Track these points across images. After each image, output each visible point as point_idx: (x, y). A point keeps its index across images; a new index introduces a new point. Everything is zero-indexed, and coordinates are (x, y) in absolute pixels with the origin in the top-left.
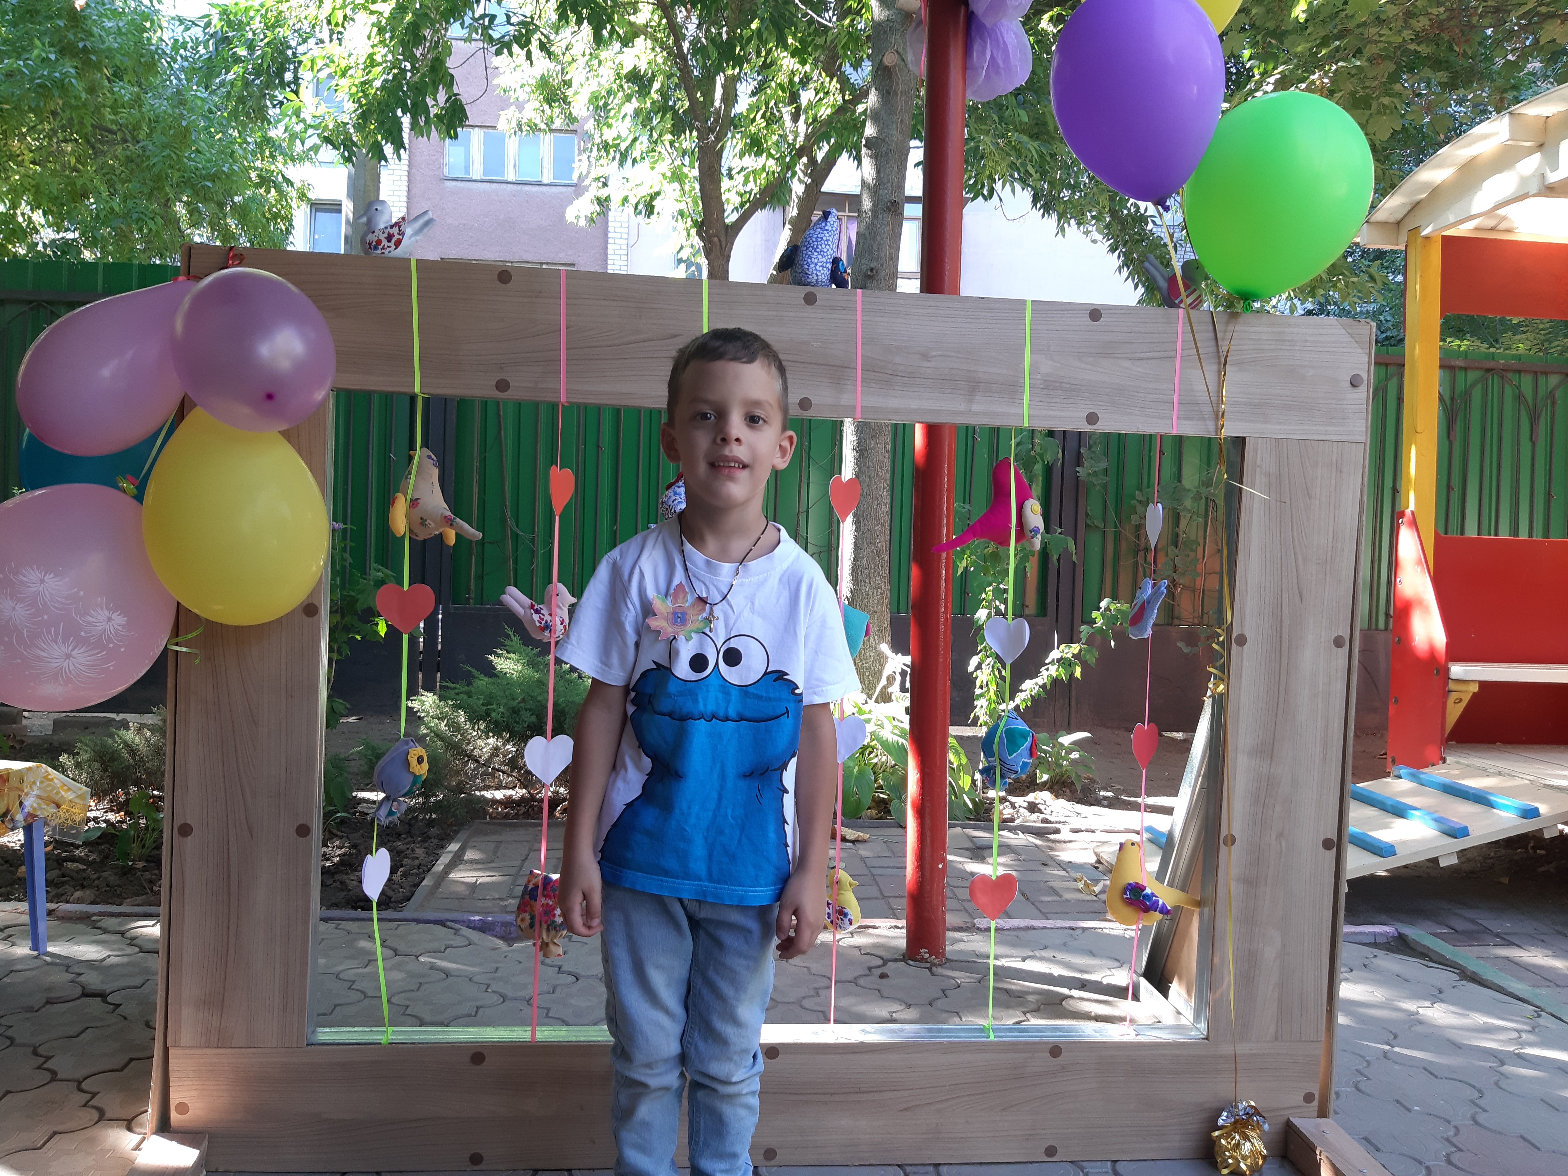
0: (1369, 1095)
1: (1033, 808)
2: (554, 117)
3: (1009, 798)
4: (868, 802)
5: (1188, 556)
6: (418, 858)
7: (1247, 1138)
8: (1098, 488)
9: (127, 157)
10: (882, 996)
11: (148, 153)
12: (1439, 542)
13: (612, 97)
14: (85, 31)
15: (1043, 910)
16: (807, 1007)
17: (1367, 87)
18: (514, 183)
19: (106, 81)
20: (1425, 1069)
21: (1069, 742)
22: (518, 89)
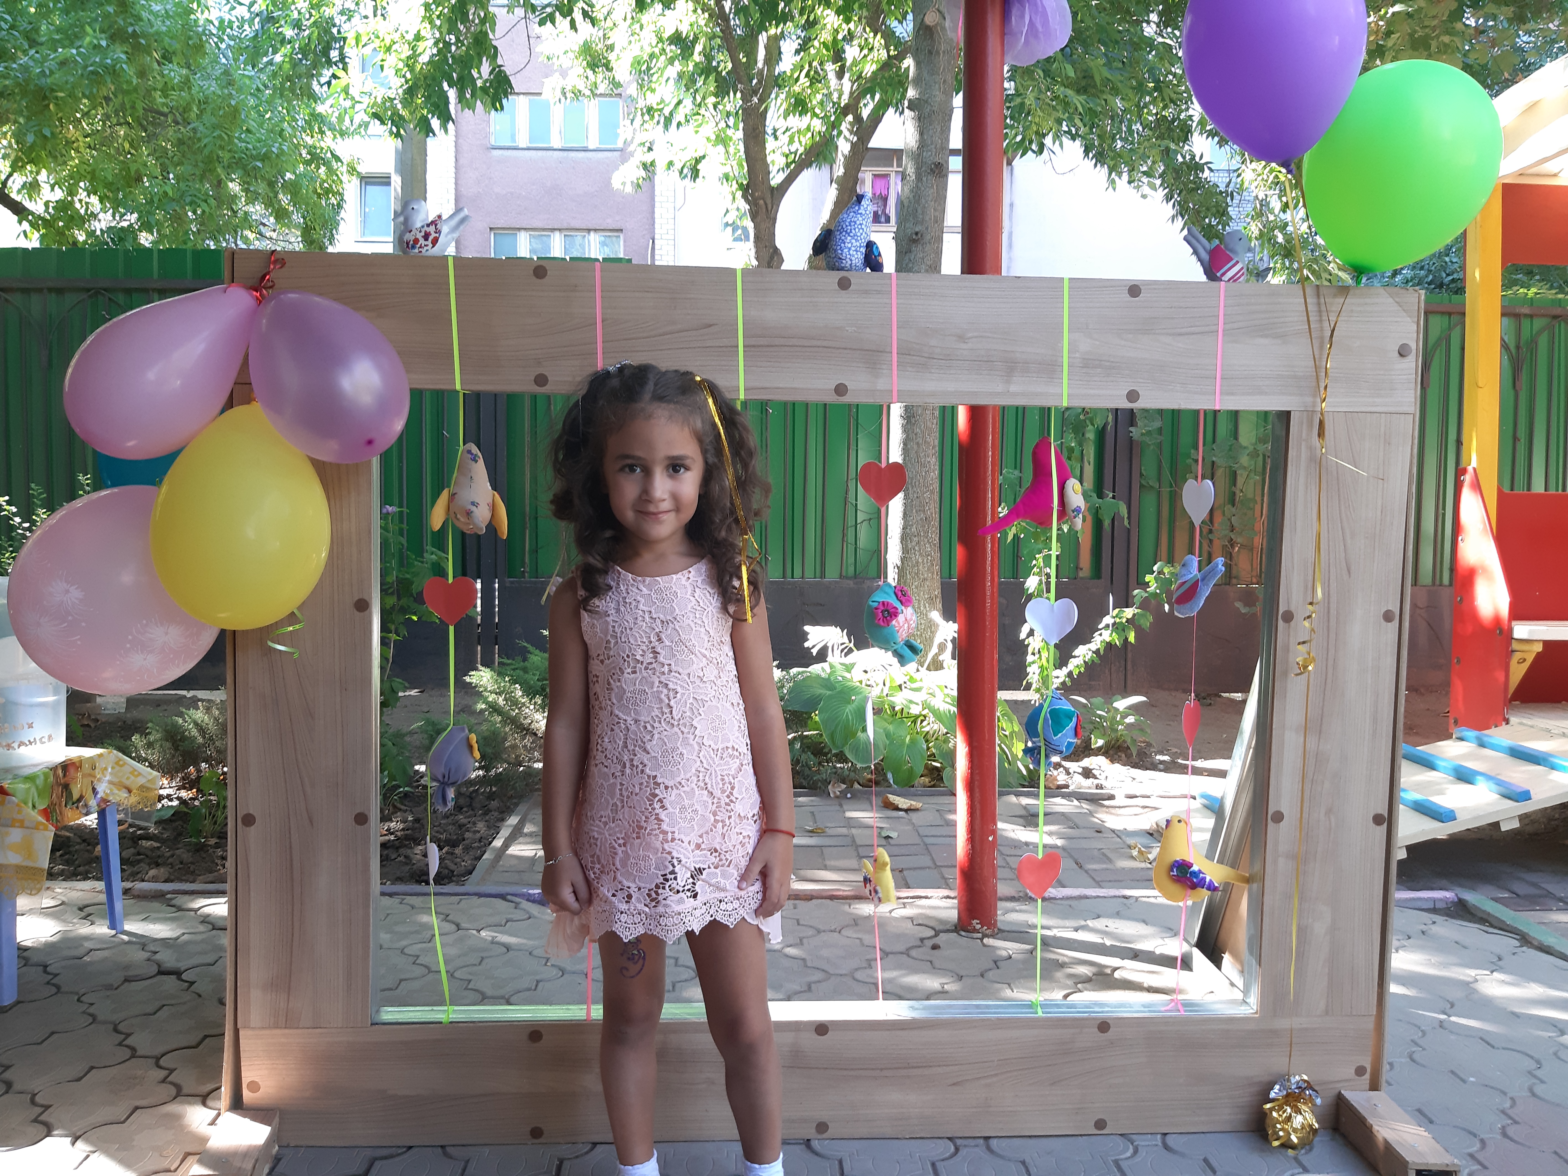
0: (1424, 1066)
1: (1087, 773)
2: (598, 82)
3: (1063, 763)
4: (921, 770)
5: (1246, 514)
6: (479, 832)
7: (1298, 1111)
8: (1152, 447)
9: (179, 139)
10: (933, 968)
11: (199, 135)
12: (1502, 497)
13: (654, 60)
14: (133, 15)
15: (1098, 879)
16: (860, 979)
17: (1426, 27)
18: (560, 150)
19: (156, 64)
20: (1481, 1039)
21: (1125, 706)
22: (562, 57)
